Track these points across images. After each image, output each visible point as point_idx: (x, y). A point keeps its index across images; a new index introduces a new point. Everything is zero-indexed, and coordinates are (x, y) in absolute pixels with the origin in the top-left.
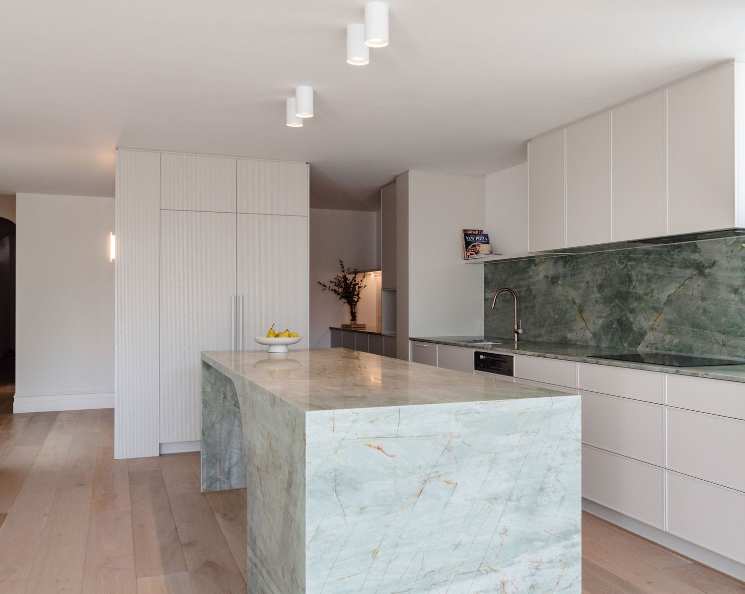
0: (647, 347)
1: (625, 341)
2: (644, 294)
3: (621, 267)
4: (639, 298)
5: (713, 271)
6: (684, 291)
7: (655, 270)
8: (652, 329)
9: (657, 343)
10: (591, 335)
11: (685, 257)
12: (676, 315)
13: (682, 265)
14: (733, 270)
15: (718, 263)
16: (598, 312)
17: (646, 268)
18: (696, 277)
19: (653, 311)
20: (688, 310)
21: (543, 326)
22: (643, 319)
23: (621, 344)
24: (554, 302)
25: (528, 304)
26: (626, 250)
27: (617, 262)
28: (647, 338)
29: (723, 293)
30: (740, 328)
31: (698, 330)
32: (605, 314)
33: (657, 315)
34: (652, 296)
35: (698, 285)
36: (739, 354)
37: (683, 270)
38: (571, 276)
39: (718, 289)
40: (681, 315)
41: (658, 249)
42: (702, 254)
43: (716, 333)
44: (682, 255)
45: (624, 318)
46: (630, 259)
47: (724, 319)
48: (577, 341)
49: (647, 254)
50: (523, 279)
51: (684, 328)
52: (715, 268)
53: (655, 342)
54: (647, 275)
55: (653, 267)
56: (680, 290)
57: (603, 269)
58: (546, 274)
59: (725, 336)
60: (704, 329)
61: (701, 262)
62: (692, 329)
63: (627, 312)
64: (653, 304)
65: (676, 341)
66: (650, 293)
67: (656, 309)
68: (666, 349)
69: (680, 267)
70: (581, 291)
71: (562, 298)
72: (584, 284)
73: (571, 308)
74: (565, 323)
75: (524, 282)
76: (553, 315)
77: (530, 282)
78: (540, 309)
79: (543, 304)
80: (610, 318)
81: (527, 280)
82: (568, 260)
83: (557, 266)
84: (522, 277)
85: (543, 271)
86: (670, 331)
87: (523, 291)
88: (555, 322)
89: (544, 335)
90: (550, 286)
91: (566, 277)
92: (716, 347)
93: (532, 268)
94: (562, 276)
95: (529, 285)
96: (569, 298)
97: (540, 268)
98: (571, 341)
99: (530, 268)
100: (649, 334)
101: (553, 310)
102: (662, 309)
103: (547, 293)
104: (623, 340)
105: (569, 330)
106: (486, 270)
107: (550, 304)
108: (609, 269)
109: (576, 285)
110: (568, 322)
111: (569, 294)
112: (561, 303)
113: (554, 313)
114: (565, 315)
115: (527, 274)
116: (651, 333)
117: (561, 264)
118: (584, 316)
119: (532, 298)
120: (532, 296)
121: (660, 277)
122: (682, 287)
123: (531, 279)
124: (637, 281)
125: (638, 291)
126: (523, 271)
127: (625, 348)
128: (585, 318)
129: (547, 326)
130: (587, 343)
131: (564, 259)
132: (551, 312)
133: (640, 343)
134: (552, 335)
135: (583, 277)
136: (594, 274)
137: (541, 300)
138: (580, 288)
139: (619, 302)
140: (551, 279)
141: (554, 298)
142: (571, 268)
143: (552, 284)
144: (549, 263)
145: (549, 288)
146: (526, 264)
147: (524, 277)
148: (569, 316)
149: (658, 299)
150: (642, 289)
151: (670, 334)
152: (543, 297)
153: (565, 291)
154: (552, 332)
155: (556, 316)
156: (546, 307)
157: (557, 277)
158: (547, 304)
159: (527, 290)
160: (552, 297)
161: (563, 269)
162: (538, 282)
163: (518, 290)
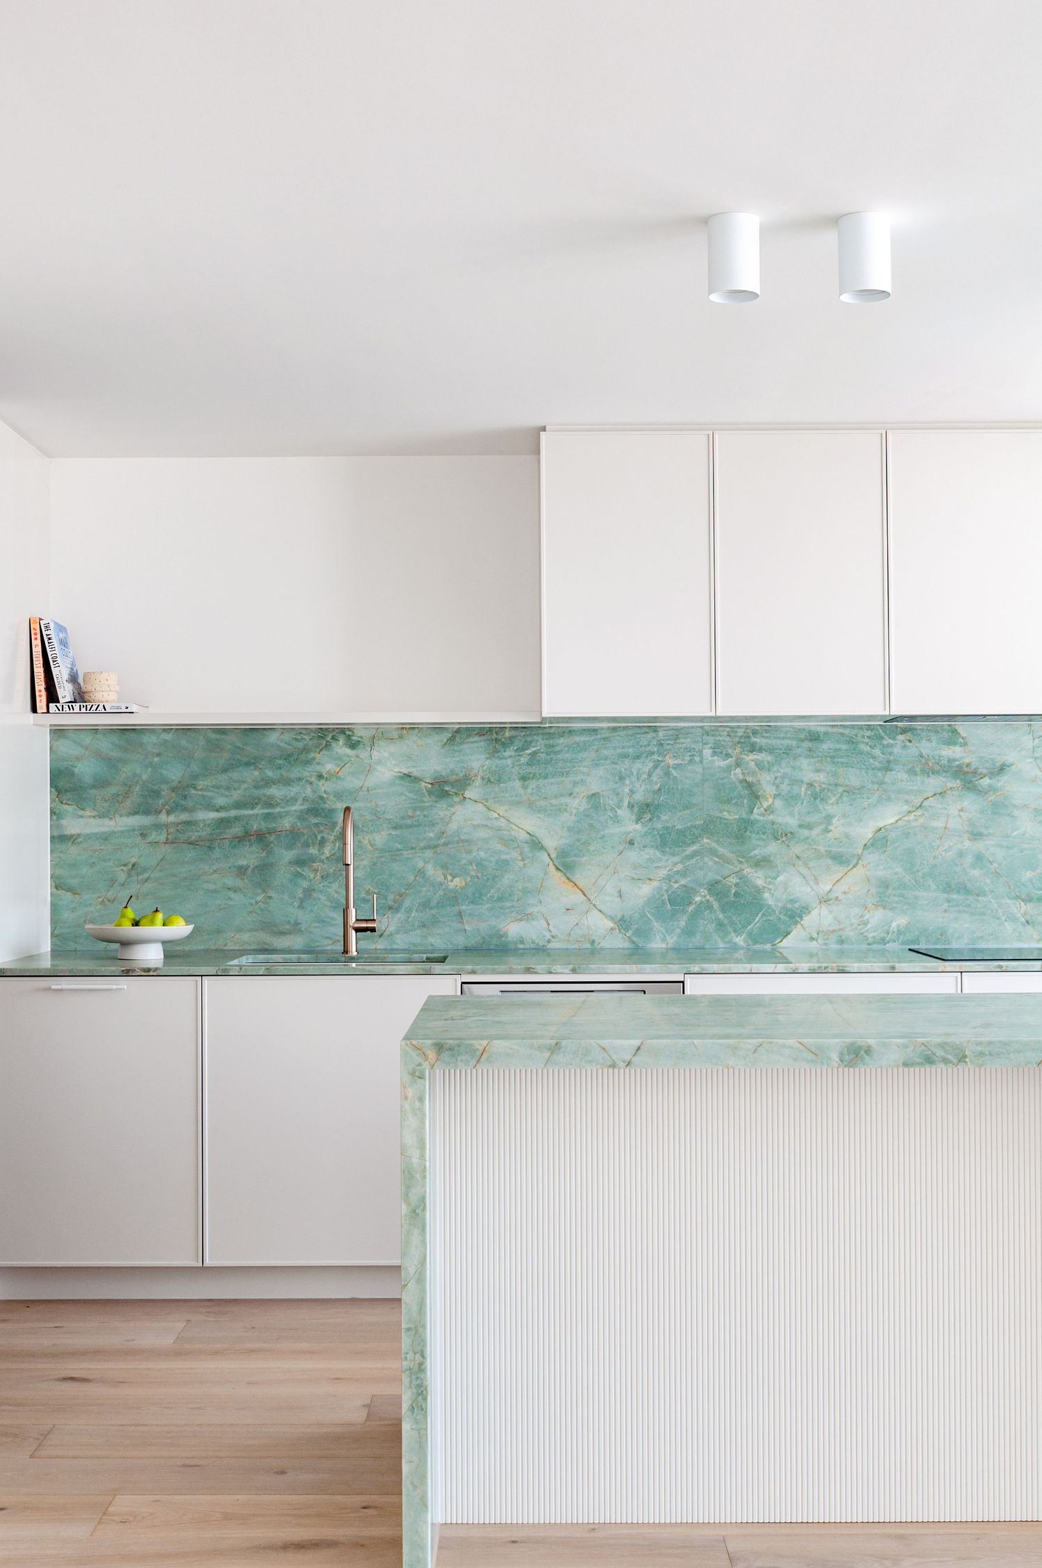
0: (812, 939)
1: (735, 931)
2: (800, 826)
3: (723, 764)
4: (783, 835)
5: (1002, 781)
6: (921, 820)
7: (835, 775)
8: (825, 900)
9: (840, 930)
10: (611, 924)
11: (924, 752)
12: (899, 870)
13: (918, 769)
15: (1013, 767)
16: (635, 867)
17: (807, 770)
18: (955, 793)
19: (830, 861)
20: (935, 857)
22: (797, 880)
23: (723, 938)
24: (445, 844)
25: (313, 851)
26: (739, 727)
27: (707, 752)
28: (807, 920)
29: (1026, 825)
31: (960, 897)
32: (663, 873)
33: (846, 870)
34: (827, 831)
35: (958, 810)
37: (918, 778)
38: (523, 779)
39: (1014, 816)
40: (915, 869)
41: (847, 732)
42: (973, 748)
43: (1009, 901)
44: (916, 747)
45: (733, 880)
46: (753, 749)
47: (1029, 874)
48: (549, 941)
49: (811, 740)
50: (287, 782)
51: (922, 894)
52: (1005, 778)
53: (838, 927)
54: (811, 785)
55: (829, 768)
56: (912, 817)
57: (655, 767)
58: (405, 771)
59: (1029, 905)
60: (979, 894)
61: (968, 765)
62: (945, 896)
63: (745, 865)
64: (829, 846)
65: (900, 921)
66: (821, 823)
67: (839, 859)
68: (871, 940)
69: (912, 772)
70: (567, 819)
71: (483, 833)
72: (577, 801)
73: (523, 860)
74: (496, 898)
75: (290, 791)
76: (439, 880)
77: (325, 792)
78: (374, 864)
79: (391, 851)
80: (683, 882)
81: (311, 783)
82: (511, 739)
83: (460, 751)
84: (281, 775)
85: (394, 762)
86: (882, 903)
87: (287, 813)
88: (453, 897)
89: (398, 932)
90: (424, 802)
91: (502, 780)
92: (1009, 927)
93: (337, 753)
94: (485, 777)
95: (322, 798)
96: (513, 833)
97: (375, 754)
98: (522, 942)
99: (324, 752)
100: (815, 913)
101: (442, 867)
102: (859, 858)
103: (409, 822)
104: (730, 929)
105: (513, 915)
106: (65, 747)
107: (424, 851)
108: (677, 767)
109: (542, 803)
110: (510, 895)
111: (512, 824)
112: (478, 846)
113: (443, 874)
114: (494, 877)
115: (306, 769)
116: (825, 910)
117: (478, 747)
118: (577, 878)
119: (335, 834)
120: (335, 828)
121: (850, 791)
122: (919, 812)
123: (328, 783)
124: (776, 796)
125: (779, 820)
126: (285, 759)
127: (735, 948)
128: (581, 883)
129: (409, 910)
130: (593, 942)
131: (495, 734)
132: (430, 870)
133: (788, 933)
134: (438, 932)
135: (575, 784)
136: (621, 778)
137: (380, 838)
138: (561, 810)
139: (714, 845)
140: (432, 784)
141: (445, 835)
142: (522, 759)
143: (433, 798)
144: (419, 742)
145: (422, 809)
146: (305, 739)
147: (292, 776)
148: (513, 880)
149: (847, 836)
150: (791, 814)
151: (884, 908)
152: (393, 833)
153: (496, 816)
154: (438, 922)
155: (457, 882)
156: (408, 858)
157: (457, 781)
158: (412, 848)
159: (309, 811)
160: (436, 831)
161: (489, 760)
162: (364, 789)
163: (258, 811)
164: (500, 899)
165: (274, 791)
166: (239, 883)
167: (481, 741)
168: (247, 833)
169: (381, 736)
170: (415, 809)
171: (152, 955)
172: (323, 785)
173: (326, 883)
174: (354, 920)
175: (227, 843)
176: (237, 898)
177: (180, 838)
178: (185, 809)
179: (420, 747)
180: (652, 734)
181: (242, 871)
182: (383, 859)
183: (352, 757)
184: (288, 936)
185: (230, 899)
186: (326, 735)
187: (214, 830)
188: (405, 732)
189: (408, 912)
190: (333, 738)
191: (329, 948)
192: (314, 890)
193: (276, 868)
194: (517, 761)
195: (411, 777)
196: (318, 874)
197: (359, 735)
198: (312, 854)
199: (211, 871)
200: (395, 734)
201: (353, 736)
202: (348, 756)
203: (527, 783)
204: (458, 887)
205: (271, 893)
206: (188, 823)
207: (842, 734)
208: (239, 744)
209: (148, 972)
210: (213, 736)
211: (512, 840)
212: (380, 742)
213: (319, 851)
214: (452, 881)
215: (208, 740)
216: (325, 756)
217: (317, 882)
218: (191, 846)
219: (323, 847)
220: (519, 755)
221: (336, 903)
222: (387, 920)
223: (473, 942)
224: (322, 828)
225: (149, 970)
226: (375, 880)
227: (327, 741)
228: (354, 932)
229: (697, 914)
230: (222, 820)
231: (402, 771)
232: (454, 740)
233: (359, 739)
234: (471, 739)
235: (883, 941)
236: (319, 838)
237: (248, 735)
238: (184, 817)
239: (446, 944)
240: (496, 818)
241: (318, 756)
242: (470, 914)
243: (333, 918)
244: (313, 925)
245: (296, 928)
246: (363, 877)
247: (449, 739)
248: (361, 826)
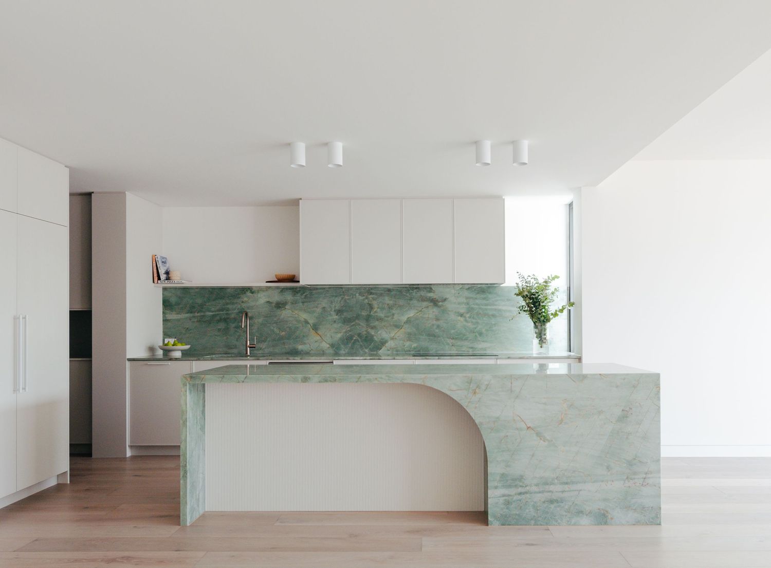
0: (388, 350)
1: (366, 348)
2: (385, 317)
3: (362, 298)
4: (380, 319)
5: (445, 303)
6: (421, 315)
7: (396, 301)
8: (392, 339)
10: (328, 346)
11: (422, 294)
12: (414, 330)
13: (420, 300)
14: (459, 304)
15: (448, 299)
16: (336, 329)
17: (387, 300)
18: (431, 307)
19: (394, 327)
20: (425, 326)
21: (264, 341)
22: (384, 333)
23: (362, 349)
24: (280, 322)
26: (367, 287)
27: (357, 295)
28: (387, 345)
29: (452, 316)
30: (464, 335)
31: (433, 338)
32: (344, 330)
33: (399, 330)
34: (393, 318)
35: (432, 312)
36: (464, 350)
37: (420, 302)
38: (303, 303)
39: (449, 314)
40: (419, 329)
41: (399, 289)
42: (437, 293)
43: (447, 339)
44: (420, 293)
45: (365, 333)
46: (371, 293)
47: (453, 331)
48: (310, 350)
49: (388, 291)
50: (233, 304)
51: (421, 337)
53: (396, 347)
54: (388, 304)
55: (394, 299)
56: (418, 314)
57: (342, 299)
58: (268, 300)
59: (453, 340)
60: (438, 337)
61: (435, 299)
62: (428, 337)
63: (369, 328)
64: (394, 323)
65: (415, 345)
66: (391, 316)
67: (396, 326)
68: (406, 350)
69: (418, 300)
70: (316, 314)
71: (290, 319)
72: (319, 309)
73: (303, 327)
74: (295, 338)
75: (234, 306)
76: (278, 333)
77: (244, 306)
78: (258, 328)
79: (264, 324)
80: (350, 333)
81: (240, 304)
82: (300, 290)
84: (231, 302)
85: (264, 298)
86: (409, 339)
87: (233, 313)
88: (282, 338)
89: (265, 348)
90: (273, 310)
91: (297, 303)
92: (447, 347)
93: (248, 295)
94: (291, 302)
95: (243, 308)
96: (300, 319)
97: (259, 295)
98: (303, 350)
100: (389, 342)
101: (279, 329)
102: (403, 326)
103: (269, 315)
104: (364, 347)
105: (300, 343)
106: (167, 294)
107: (273, 324)
108: (348, 299)
109: (309, 310)
110: (299, 337)
111: (300, 316)
112: (289, 323)
113: (279, 331)
114: (294, 332)
115: (238, 300)
116: (392, 342)
118: (319, 332)
121: (400, 306)
122: (420, 313)
124: (378, 308)
125: (379, 315)
126: (232, 297)
127: (366, 353)
128: (320, 333)
129: (269, 341)
130: (323, 351)
132: (275, 330)
133: (381, 349)
135: (318, 304)
136: (332, 302)
137: (260, 320)
138: (314, 312)
139: (359, 322)
140: (276, 304)
141: (279, 319)
143: (276, 308)
145: (273, 312)
146: (238, 291)
147: (234, 302)
148: (300, 333)
149: (399, 320)
150: (383, 313)
151: (410, 341)
153: (295, 314)
154: (278, 345)
155: (283, 333)
156: (269, 326)
157: (283, 303)
158: (270, 323)
159: (239, 312)
160: (277, 318)
162: (255, 306)
163: (225, 312)
165: (230, 306)
166: (219, 333)
167: (290, 291)
168: (221, 318)
170: (271, 312)
171: (178, 354)
172: (244, 304)
174: (249, 344)
175: (215, 322)
176: (218, 338)
177: (201, 320)
178: (202, 311)
180: (341, 290)
181: (219, 330)
185: (216, 338)
186: (244, 290)
187: (211, 318)
193: (230, 329)
195: (269, 302)
199: (211, 330)
200: (265, 289)
202: (251, 296)
204: (283, 335)
205: (229, 337)
206: (204, 316)
207: (397, 290)
208: (219, 292)
209: (176, 359)
211: (299, 321)
212: (261, 292)
216: (244, 296)
218: (205, 323)
221: (244, 339)
223: (288, 351)
225: (177, 359)
228: (249, 348)
229: (354, 343)
230: (213, 315)
235: (410, 351)
238: (202, 314)
241: (242, 296)
242: (287, 343)
243: (243, 344)
245: (235, 347)
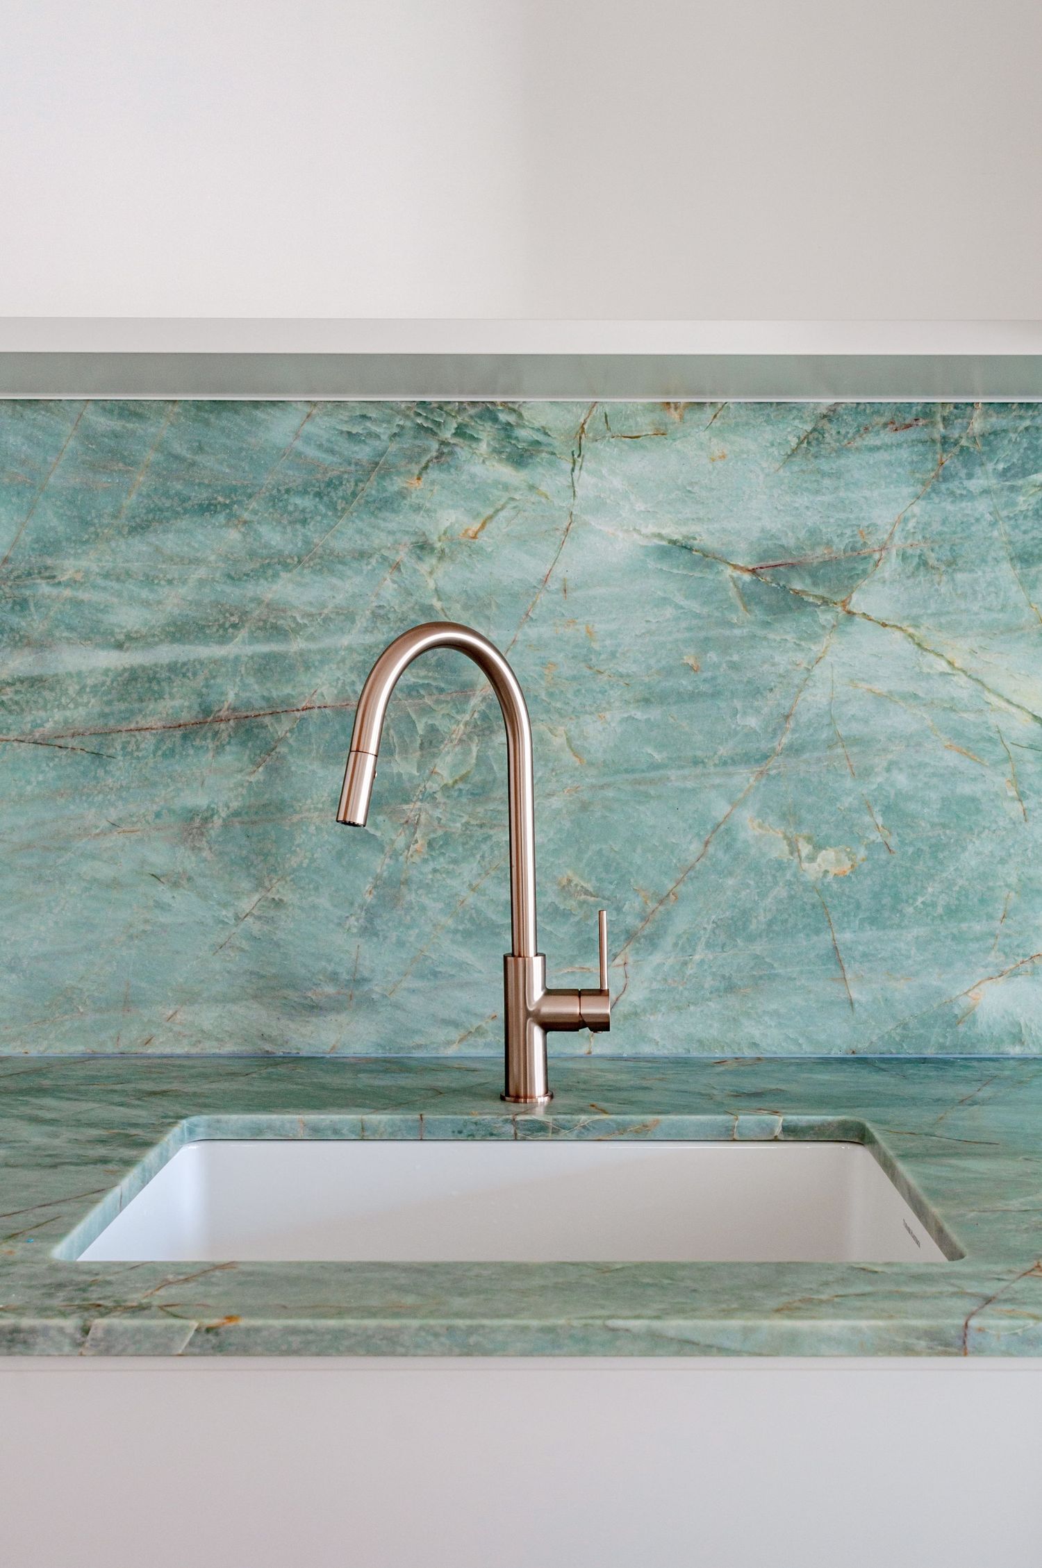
24: (794, 750)
58: (677, 533)
73: (1021, 797)
74: (940, 910)
75: (333, 588)
76: (774, 854)
77: (438, 592)
78: (584, 807)
79: (633, 771)
81: (397, 567)
83: (838, 475)
84: (307, 542)
85: (640, 506)
87: (326, 656)
88: (814, 906)
89: (652, 1005)
90: (732, 625)
91: (960, 562)
93: (473, 477)
94: (910, 551)
96: (993, 719)
97: (586, 480)
98: (1018, 1039)
99: (433, 474)
101: (783, 817)
103: (685, 683)
105: (993, 957)
107: (731, 769)
110: (982, 901)
111: (989, 690)
112: (890, 757)
113: (786, 837)
114: (936, 848)
115: (382, 524)
117: (889, 464)
119: (467, 717)
120: (467, 699)
123: (446, 566)
126: (319, 495)
129: (688, 943)
131: (941, 426)
132: (749, 826)
134: (773, 1006)
137: (600, 731)
140: (753, 571)
141: (791, 724)
142: (1021, 499)
143: (759, 614)
144: (717, 447)
145: (726, 646)
146: (378, 437)
147: (340, 545)
148: (992, 854)
152: (639, 715)
153: (942, 666)
154: (773, 977)
155: (829, 862)
156: (683, 790)
157: (825, 563)
158: (696, 762)
160: (766, 710)
161: (922, 503)
162: (554, 585)
163: (240, 647)
164: (952, 912)
166: (186, 860)
167: (899, 445)
168: (207, 711)
169: (602, 427)
170: (705, 645)
172: (431, 573)
173: (441, 863)
174: (537, 993)
175: (148, 742)
176: (183, 904)
179: (720, 464)
181: (193, 825)
182: (610, 793)
183: (516, 489)
184: (332, 1017)
185: (160, 906)
187: (109, 703)
188: (674, 415)
189: (683, 949)
190: (460, 432)
191: (451, 1051)
192: (406, 882)
193: (296, 818)
194: (1006, 505)
195: (690, 549)
196: (418, 835)
197: (537, 425)
198: (399, 775)
199: (104, 824)
200: (644, 424)
201: (518, 425)
202: (506, 487)
203: (1033, 570)
204: (830, 877)
205: (289, 897)
206: (35, 682)
208: (180, 449)
210: (103, 423)
211: (990, 740)
212: (599, 445)
213: (420, 768)
214: (812, 859)
215: (88, 436)
216: (437, 488)
217: (417, 859)
218: (43, 751)
219: (434, 755)
220: (1012, 489)
221: (471, 919)
222: (621, 970)
223: (874, 1039)
224: (428, 701)
226: (586, 856)
227: (443, 443)
228: (537, 1033)
230: (132, 676)
231: (664, 532)
232: (819, 443)
233: (539, 437)
234: (871, 440)
236: (421, 728)
237: (207, 423)
238: (17, 662)
239: (795, 1041)
240: (943, 674)
241: (417, 487)
242: (864, 955)
243: (462, 966)
244: (404, 985)
246: (552, 847)
247: (806, 440)
248: (543, 696)
